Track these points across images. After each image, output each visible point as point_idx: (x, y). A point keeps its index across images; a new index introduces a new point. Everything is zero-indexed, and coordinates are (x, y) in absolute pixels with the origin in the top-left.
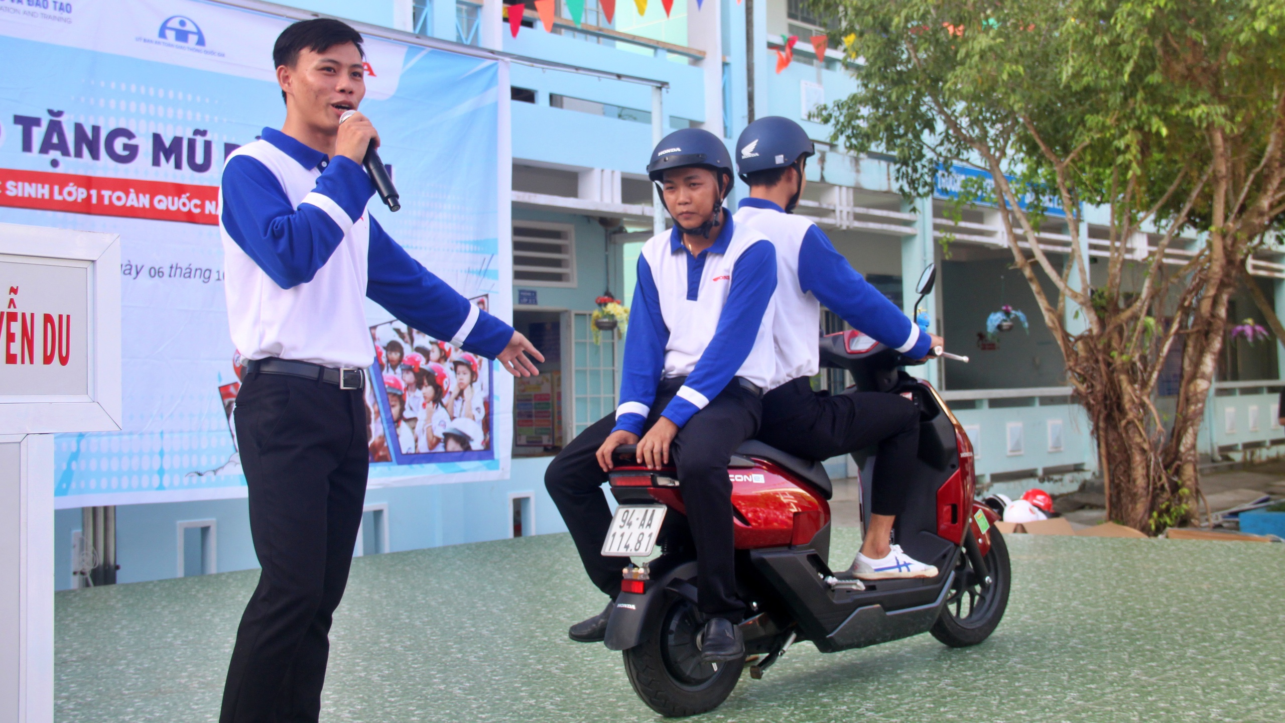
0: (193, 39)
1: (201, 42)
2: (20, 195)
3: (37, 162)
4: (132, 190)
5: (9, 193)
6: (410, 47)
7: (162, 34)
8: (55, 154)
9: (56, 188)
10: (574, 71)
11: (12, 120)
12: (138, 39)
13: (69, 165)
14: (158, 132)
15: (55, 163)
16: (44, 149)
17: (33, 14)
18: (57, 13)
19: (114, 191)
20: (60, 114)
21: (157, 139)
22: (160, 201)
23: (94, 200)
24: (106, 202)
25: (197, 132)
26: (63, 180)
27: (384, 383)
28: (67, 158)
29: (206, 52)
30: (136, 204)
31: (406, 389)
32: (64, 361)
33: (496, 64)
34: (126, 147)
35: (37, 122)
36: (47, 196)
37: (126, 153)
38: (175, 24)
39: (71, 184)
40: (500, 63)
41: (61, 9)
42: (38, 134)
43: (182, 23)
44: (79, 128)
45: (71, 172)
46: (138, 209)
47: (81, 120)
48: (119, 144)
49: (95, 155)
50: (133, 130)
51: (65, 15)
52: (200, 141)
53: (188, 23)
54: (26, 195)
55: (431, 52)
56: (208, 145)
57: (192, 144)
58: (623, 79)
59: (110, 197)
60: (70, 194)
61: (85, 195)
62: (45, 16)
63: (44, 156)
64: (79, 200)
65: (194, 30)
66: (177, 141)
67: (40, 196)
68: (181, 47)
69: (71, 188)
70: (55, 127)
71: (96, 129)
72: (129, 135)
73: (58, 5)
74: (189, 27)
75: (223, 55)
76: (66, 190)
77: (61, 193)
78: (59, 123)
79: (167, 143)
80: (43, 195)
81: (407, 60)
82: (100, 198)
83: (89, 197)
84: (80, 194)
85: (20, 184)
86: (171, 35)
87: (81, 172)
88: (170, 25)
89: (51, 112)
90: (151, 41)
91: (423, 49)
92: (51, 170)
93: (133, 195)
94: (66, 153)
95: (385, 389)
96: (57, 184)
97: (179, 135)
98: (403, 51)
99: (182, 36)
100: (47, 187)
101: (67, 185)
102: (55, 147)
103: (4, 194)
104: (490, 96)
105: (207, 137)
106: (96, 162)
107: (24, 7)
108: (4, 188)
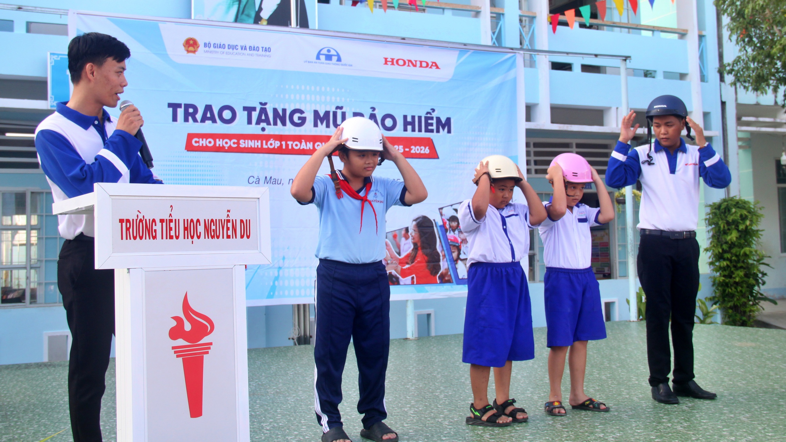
0: (335, 59)
1: (339, 60)
2: (247, 146)
3: (255, 129)
4: (303, 141)
5: (241, 146)
6: (460, 51)
7: (318, 58)
8: (263, 125)
9: (264, 142)
10: (566, 55)
11: (242, 109)
12: (306, 62)
13: (271, 130)
14: (317, 109)
15: (263, 129)
16: (258, 123)
17: (251, 55)
18: (264, 53)
19: (294, 142)
20: (265, 104)
21: (316, 113)
22: (318, 145)
23: (284, 147)
24: (290, 147)
25: (337, 108)
26: (268, 138)
27: (448, 240)
28: (269, 126)
29: (342, 65)
30: (305, 148)
31: (461, 242)
33: (515, 55)
34: (299, 118)
35: (254, 109)
36: (260, 146)
37: (300, 121)
38: (325, 52)
39: (272, 139)
40: (517, 55)
41: (266, 50)
42: (255, 115)
43: (329, 51)
44: (275, 110)
45: (272, 133)
46: (307, 150)
47: (276, 107)
48: (296, 117)
49: (284, 124)
50: (303, 109)
51: (268, 53)
52: (339, 112)
53: (332, 50)
54: (249, 146)
55: (473, 53)
56: (344, 114)
57: (335, 114)
58: (599, 57)
59: (292, 145)
60: (271, 144)
61: (279, 145)
62: (258, 55)
63: (258, 126)
64: (276, 147)
65: (335, 54)
66: (327, 113)
67: (256, 147)
68: (328, 64)
69: (272, 141)
70: (263, 111)
71: (284, 111)
72: (301, 112)
73: (264, 49)
74: (333, 52)
75: (351, 66)
76: (269, 143)
77: (266, 144)
78: (265, 108)
79: (322, 115)
80: (258, 146)
81: (459, 58)
82: (287, 145)
83: (281, 145)
84: (277, 144)
85: (246, 141)
86: (323, 58)
87: (277, 133)
88: (322, 52)
89: (261, 103)
90: (312, 62)
91: (468, 51)
92: (261, 133)
93: (303, 143)
94: (269, 124)
95: (449, 242)
96: (264, 140)
97: (328, 110)
98: (456, 54)
99: (329, 57)
100: (260, 141)
101: (270, 140)
102: (263, 121)
103: (238, 146)
104: (512, 74)
105: (343, 110)
106: (285, 127)
107: (248, 52)
108: (238, 143)
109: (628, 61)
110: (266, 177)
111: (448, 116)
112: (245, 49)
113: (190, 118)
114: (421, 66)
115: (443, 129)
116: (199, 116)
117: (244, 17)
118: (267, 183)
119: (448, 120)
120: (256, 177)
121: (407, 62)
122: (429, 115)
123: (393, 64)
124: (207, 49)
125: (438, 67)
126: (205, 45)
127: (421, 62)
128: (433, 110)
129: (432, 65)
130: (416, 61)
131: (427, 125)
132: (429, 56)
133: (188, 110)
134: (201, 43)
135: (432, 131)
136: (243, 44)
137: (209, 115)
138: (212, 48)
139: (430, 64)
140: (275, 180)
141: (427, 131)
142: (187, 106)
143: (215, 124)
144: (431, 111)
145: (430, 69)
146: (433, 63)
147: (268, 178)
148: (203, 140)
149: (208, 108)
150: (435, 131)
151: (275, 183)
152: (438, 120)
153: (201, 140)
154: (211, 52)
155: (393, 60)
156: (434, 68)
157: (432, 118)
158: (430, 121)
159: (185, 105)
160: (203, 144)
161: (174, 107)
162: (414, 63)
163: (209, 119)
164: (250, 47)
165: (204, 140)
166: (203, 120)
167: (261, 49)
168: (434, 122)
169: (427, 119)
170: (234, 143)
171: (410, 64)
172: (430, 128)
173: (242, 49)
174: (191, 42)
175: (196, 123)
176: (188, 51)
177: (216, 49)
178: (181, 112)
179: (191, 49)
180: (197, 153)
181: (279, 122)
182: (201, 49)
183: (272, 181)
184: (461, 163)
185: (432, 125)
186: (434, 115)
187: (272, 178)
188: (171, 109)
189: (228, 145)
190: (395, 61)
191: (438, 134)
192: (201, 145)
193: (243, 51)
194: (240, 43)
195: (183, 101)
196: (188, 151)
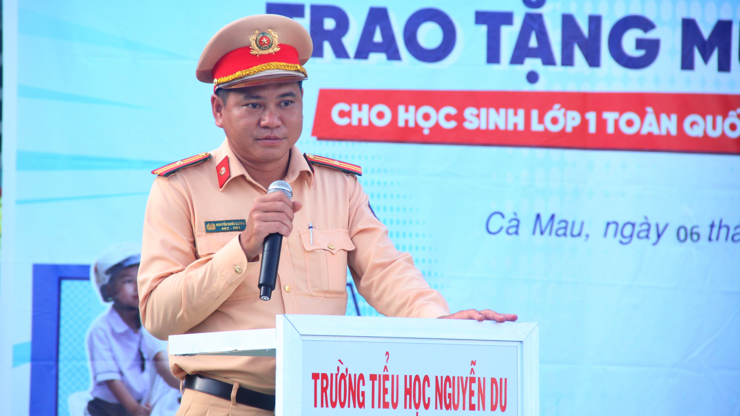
2: (483, 127)
3: (508, 77)
4: (649, 110)
5: (467, 125)
8: (533, 64)
9: (535, 114)
11: (472, 18)
13: (554, 79)
14: (692, 16)
15: (532, 77)
16: (517, 58)
19: (621, 113)
20: (540, 3)
21: (690, 27)
22: (693, 124)
23: (592, 128)
24: (611, 129)
26: (544, 101)
28: (550, 68)
30: (655, 131)
34: (640, 44)
35: (507, 18)
36: (521, 127)
37: (641, 53)
39: (557, 106)
42: (509, 36)
44: (568, 22)
45: (557, 88)
46: (660, 137)
47: (572, 10)
48: (629, 41)
49: (594, 60)
50: (651, 16)
54: (492, 127)
59: (616, 122)
60: (555, 121)
61: (577, 121)
63: (518, 68)
64: (569, 129)
66: (723, 27)
67: (511, 127)
69: (556, 111)
70: (533, 23)
71: (595, 22)
72: (646, 25)
76: (548, 117)
77: (541, 121)
78: (540, 16)
79: (706, 32)
80: (516, 125)
82: (601, 123)
83: (585, 123)
84: (572, 120)
85: (483, 111)
87: (572, 87)
89: (527, 2)
92: (527, 87)
93: (650, 117)
94: (549, 61)
96: (535, 108)
97: (726, 17)
100: (521, 112)
101: (550, 108)
102: (533, 53)
103: (460, 127)
106: (595, 70)
108: (460, 118)
110: (538, 216)
113: (327, 46)
116: (351, 41)
118: (542, 233)
120: (509, 216)
133: (321, 23)
137: (378, 38)
140: (563, 225)
142: (320, 12)
143: (395, 63)
147: (545, 219)
148: (360, 109)
149: (378, 17)
151: (565, 234)
153: (355, 107)
159: (315, 9)
160: (360, 120)
161: (286, 11)
163: (378, 48)
165: (365, 107)
166: (363, 50)
170: (448, 117)
175: (343, 61)
180: (344, 144)
183: (556, 226)
187: (557, 219)
189: (431, 123)
192: (355, 122)
196: (320, 138)
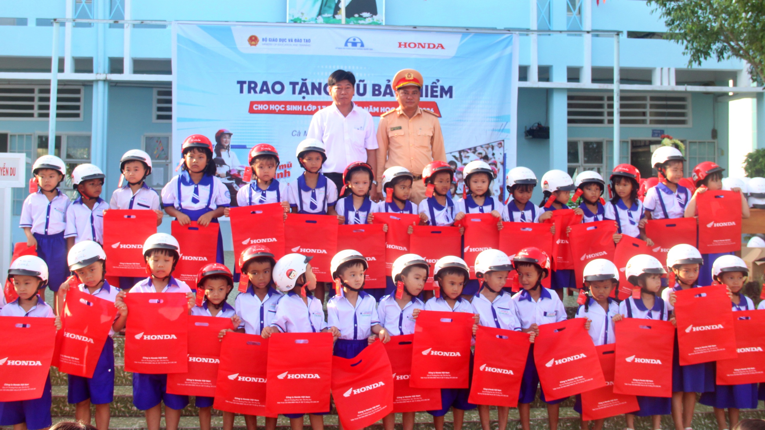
0: (359, 45)
1: (362, 45)
2: (291, 110)
3: (298, 98)
5: (287, 109)
6: (463, 34)
7: (346, 45)
8: (304, 94)
9: (304, 107)
10: (559, 33)
11: (288, 83)
12: (336, 48)
13: (309, 98)
15: (304, 98)
16: (300, 93)
17: (296, 45)
18: (305, 43)
20: (306, 80)
26: (307, 104)
28: (308, 96)
29: (365, 49)
31: (458, 181)
32: (14, 175)
33: (511, 36)
35: (297, 83)
36: (301, 110)
38: (351, 40)
39: (310, 104)
40: (514, 35)
41: (307, 41)
42: (298, 88)
43: (354, 40)
44: (313, 84)
45: (310, 100)
47: (314, 81)
49: (320, 93)
51: (308, 43)
52: (362, 85)
54: (294, 110)
55: (475, 35)
56: (365, 86)
60: (309, 108)
62: (301, 45)
63: (300, 95)
65: (360, 41)
67: (298, 110)
68: (354, 49)
69: (310, 106)
70: (304, 85)
71: (320, 84)
73: (305, 40)
74: (357, 40)
75: (372, 49)
76: (308, 107)
77: (306, 108)
78: (306, 83)
81: (461, 40)
84: (314, 108)
85: (291, 106)
86: (350, 45)
87: (314, 100)
88: (349, 41)
89: (303, 80)
90: (342, 48)
91: (470, 33)
92: (302, 100)
94: (308, 93)
96: (305, 105)
98: (459, 36)
99: (354, 44)
100: (301, 106)
102: (304, 92)
103: (285, 110)
104: (508, 51)
105: (365, 83)
106: (320, 96)
107: (294, 43)
108: (285, 108)
109: (620, 35)
111: (451, 85)
112: (292, 41)
113: (252, 91)
114: (429, 47)
115: (446, 94)
116: (258, 89)
117: (326, 8)
119: (450, 88)
120: (298, 131)
121: (417, 45)
122: (434, 85)
123: (405, 47)
124: (264, 42)
125: (442, 47)
126: (263, 40)
127: (429, 44)
128: (438, 81)
129: (438, 46)
130: (425, 44)
131: (433, 91)
132: (435, 39)
133: (251, 85)
134: (260, 38)
135: (437, 96)
136: (290, 37)
137: (265, 88)
138: (268, 42)
139: (437, 46)
141: (432, 96)
142: (250, 83)
143: (269, 95)
144: (436, 81)
145: (437, 50)
146: (439, 44)
149: (265, 83)
150: (439, 96)
152: (442, 88)
153: (259, 105)
154: (267, 44)
155: (405, 44)
156: (440, 48)
157: (437, 87)
158: (435, 89)
160: (260, 109)
161: (241, 83)
162: (423, 45)
163: (265, 91)
164: (295, 40)
165: (262, 105)
166: (261, 91)
167: (303, 41)
168: (439, 89)
169: (432, 87)
170: (283, 108)
171: (420, 46)
172: (435, 94)
173: (289, 41)
174: (253, 38)
175: (256, 95)
176: (251, 45)
177: (271, 42)
178: (246, 86)
179: (253, 43)
180: (256, 114)
181: (315, 92)
182: (260, 42)
184: (460, 121)
185: (436, 92)
186: (439, 84)
188: (239, 85)
189: (278, 109)
190: (407, 45)
191: (442, 99)
193: (290, 43)
194: (288, 37)
195: (247, 79)
196: (250, 113)
